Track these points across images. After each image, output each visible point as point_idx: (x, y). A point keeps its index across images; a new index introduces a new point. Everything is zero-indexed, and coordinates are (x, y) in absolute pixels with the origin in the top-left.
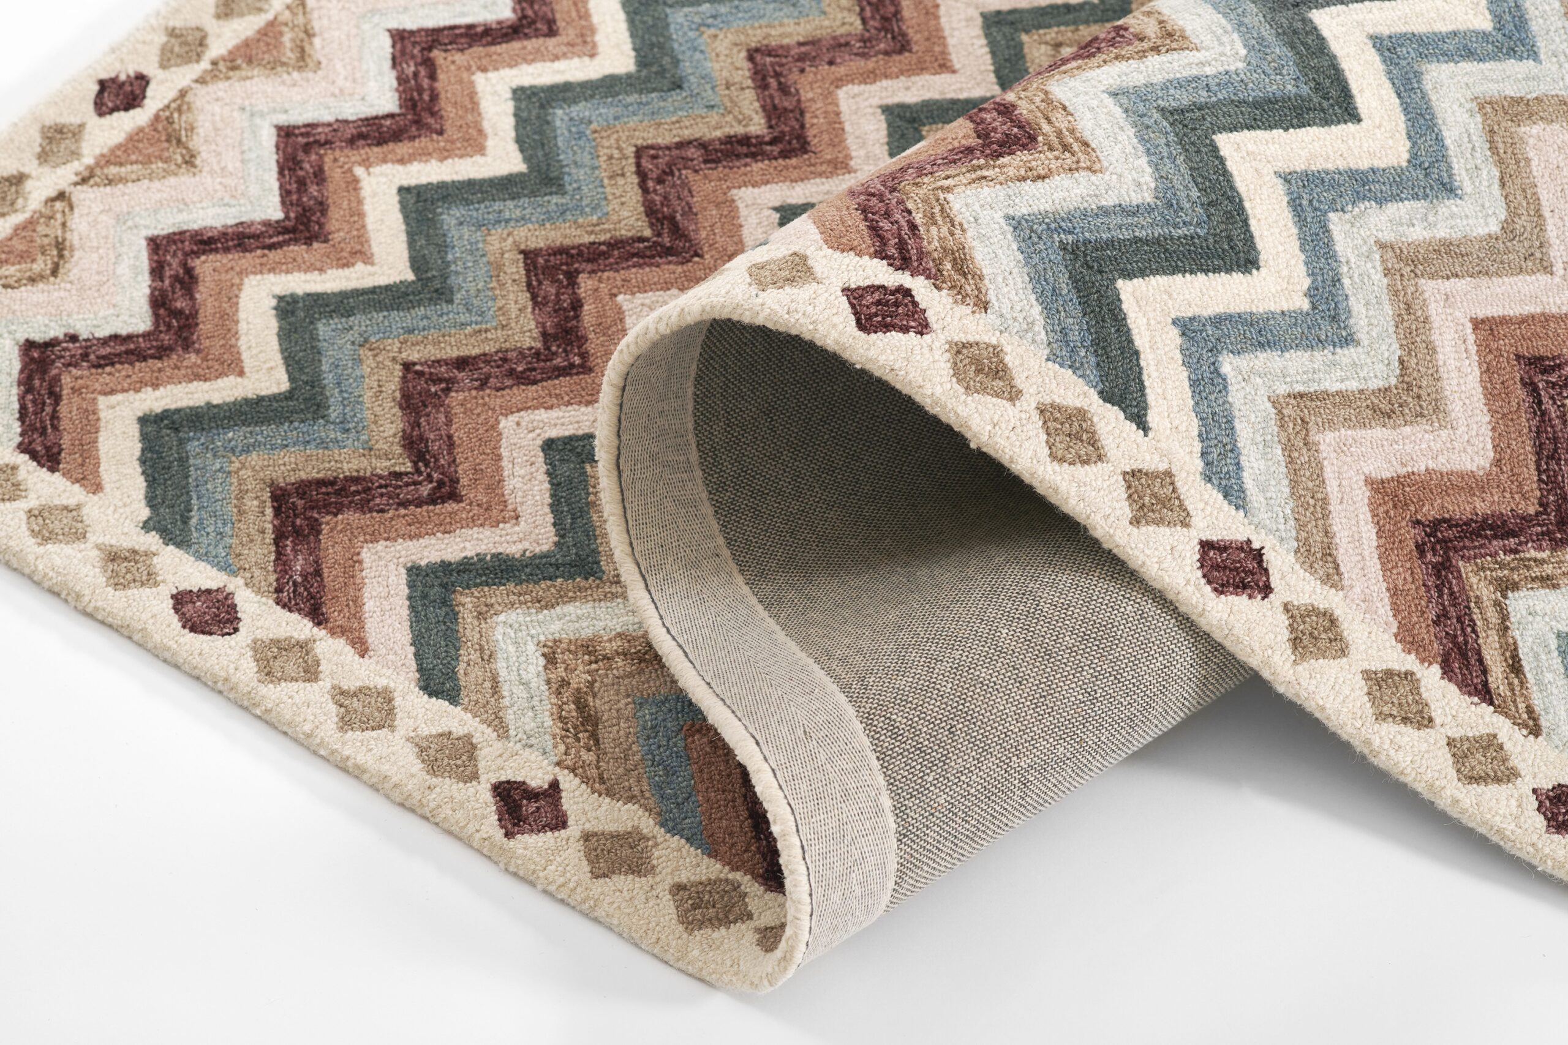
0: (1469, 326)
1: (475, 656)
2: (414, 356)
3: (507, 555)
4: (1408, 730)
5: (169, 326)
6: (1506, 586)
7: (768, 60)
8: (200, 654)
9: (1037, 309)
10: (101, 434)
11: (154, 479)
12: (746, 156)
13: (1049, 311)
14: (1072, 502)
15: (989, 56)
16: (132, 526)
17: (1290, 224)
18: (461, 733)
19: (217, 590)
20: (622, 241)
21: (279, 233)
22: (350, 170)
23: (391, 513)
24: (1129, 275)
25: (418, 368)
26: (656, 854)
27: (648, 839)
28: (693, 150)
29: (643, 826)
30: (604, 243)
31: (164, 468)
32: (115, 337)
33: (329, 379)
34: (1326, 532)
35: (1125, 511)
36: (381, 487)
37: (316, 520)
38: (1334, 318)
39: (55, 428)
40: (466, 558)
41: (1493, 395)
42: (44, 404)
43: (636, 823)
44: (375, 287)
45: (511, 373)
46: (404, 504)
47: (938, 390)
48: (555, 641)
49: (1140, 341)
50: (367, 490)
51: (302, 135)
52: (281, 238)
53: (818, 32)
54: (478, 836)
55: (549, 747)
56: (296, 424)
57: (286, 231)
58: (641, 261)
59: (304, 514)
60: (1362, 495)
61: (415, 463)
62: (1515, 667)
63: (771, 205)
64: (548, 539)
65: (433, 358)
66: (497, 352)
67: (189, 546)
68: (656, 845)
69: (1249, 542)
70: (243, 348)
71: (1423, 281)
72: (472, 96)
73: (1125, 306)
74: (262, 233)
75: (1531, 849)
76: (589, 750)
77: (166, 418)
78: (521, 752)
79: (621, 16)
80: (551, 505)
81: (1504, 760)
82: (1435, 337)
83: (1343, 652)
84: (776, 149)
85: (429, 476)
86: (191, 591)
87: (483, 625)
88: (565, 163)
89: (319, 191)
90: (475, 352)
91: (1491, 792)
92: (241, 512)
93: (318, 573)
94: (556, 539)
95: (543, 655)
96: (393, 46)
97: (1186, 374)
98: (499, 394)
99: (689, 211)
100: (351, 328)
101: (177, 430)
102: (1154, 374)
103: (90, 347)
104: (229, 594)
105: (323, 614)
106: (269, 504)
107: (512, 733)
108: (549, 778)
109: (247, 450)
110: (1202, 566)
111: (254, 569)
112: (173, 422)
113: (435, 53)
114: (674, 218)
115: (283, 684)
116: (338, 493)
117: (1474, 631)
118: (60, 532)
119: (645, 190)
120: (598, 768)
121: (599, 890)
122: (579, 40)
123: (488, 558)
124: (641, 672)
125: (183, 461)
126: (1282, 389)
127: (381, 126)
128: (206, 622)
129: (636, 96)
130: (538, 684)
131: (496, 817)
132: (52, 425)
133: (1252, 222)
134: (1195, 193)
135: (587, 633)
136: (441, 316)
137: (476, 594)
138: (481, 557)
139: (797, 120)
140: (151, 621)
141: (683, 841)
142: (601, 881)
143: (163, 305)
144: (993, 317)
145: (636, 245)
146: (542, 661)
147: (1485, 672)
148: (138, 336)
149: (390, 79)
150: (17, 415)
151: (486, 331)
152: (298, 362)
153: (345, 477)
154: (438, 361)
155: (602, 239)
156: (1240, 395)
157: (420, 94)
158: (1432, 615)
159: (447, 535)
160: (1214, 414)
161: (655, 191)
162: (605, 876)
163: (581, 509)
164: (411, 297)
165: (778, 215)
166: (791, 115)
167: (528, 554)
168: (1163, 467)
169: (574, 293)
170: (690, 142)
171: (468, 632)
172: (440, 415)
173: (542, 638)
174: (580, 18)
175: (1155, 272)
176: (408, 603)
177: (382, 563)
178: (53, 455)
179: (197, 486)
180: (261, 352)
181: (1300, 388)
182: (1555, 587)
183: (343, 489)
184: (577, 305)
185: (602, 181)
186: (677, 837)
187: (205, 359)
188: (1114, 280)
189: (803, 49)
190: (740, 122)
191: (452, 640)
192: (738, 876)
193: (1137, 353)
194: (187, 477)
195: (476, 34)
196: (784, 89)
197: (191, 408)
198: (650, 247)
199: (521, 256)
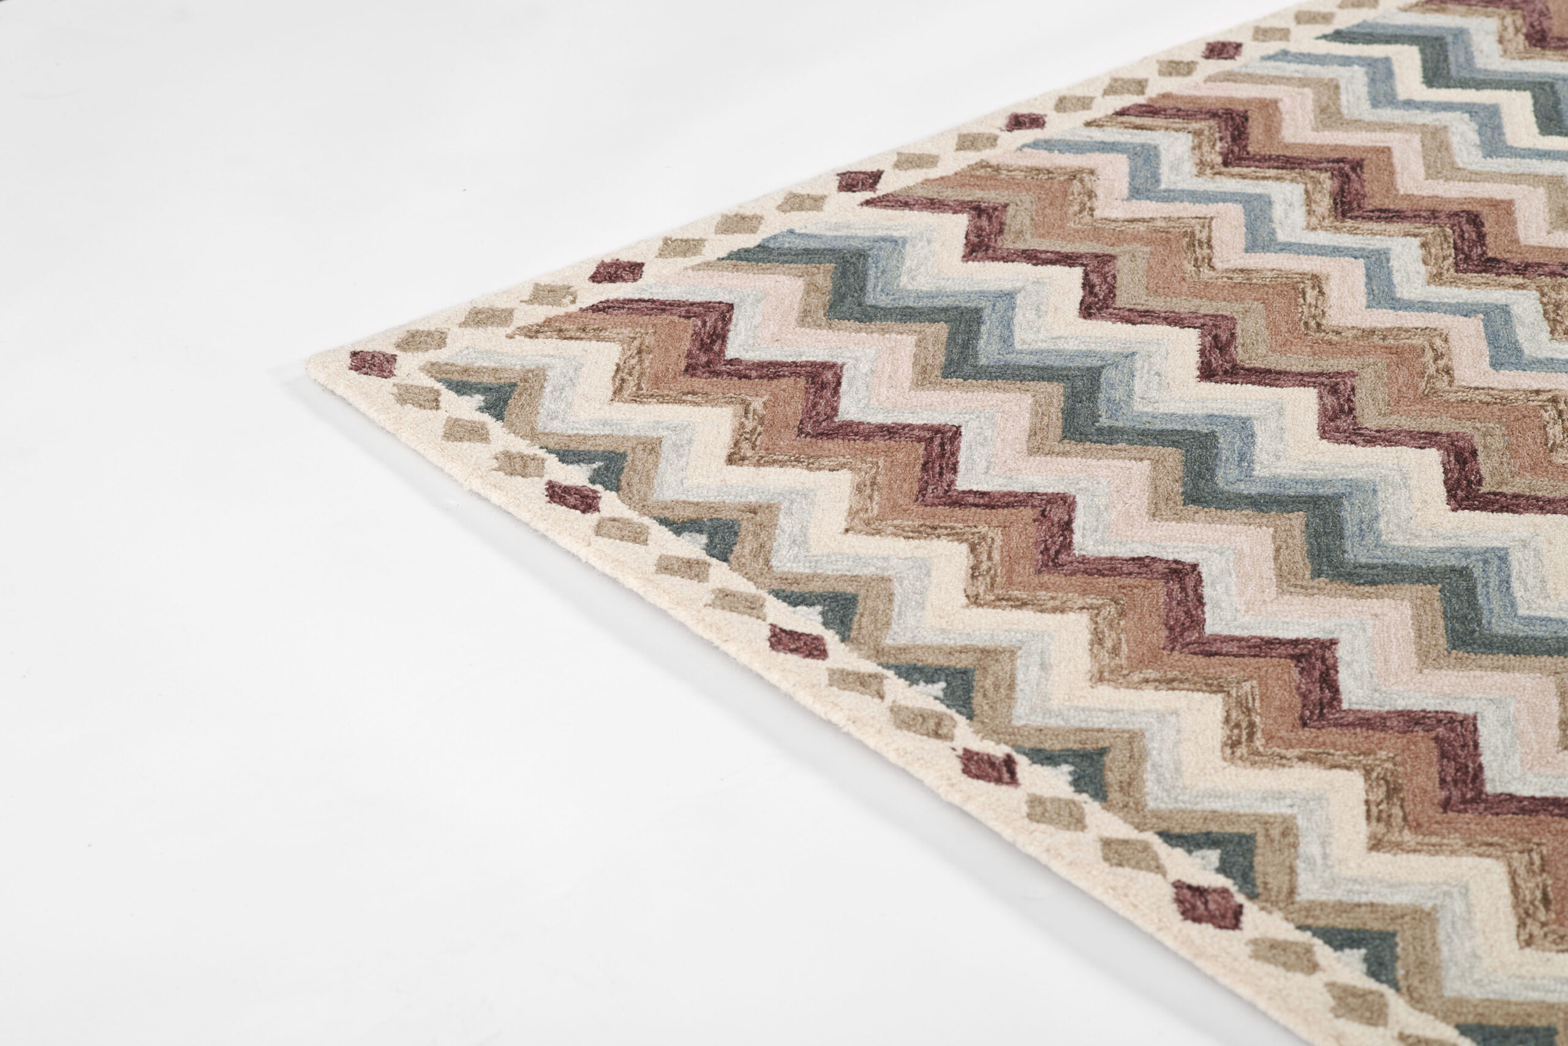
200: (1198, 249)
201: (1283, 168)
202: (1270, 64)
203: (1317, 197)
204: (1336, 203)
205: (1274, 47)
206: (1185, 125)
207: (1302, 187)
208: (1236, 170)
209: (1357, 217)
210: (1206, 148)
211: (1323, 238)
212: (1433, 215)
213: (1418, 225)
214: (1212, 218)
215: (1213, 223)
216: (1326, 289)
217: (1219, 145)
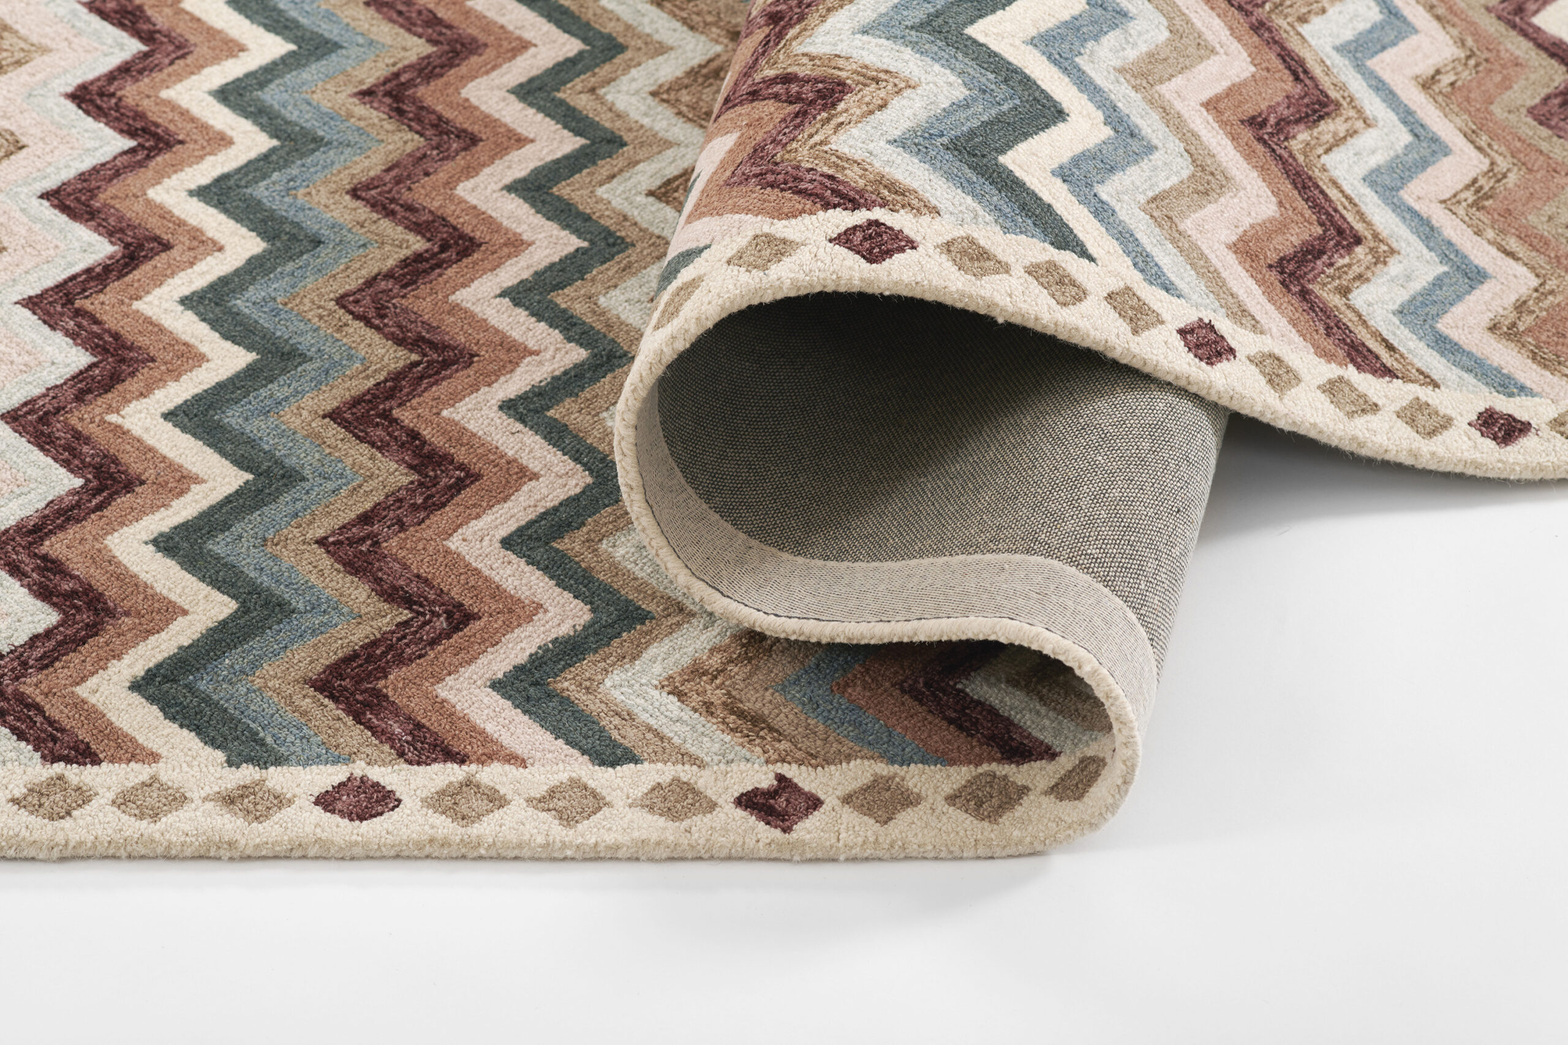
0: (1203, 110)
1: (617, 721)
2: (320, 533)
3: (563, 637)
4: (1369, 417)
5: (78, 609)
6: (1345, 292)
7: (373, 192)
8: (388, 833)
9: (969, 199)
10: (108, 715)
11: (198, 727)
12: (432, 268)
13: (979, 197)
14: (1092, 333)
15: (548, 119)
16: (219, 769)
17: (1061, 76)
18: (668, 780)
19: (349, 779)
20: (400, 373)
21: (94, 496)
22: (103, 421)
23: (432, 654)
24: (1002, 151)
25: (331, 539)
26: (911, 784)
27: (894, 778)
28: (383, 283)
29: (878, 771)
30: (386, 381)
31: (196, 713)
32: (35, 638)
33: (265, 581)
34: (1232, 295)
35: (1124, 327)
36: (399, 639)
37: (374, 689)
38: (1132, 135)
39: (62, 730)
40: (531, 655)
41: (1249, 155)
42: (29, 717)
43: (871, 771)
44: (226, 498)
45: (415, 508)
46: (433, 643)
47: (960, 285)
48: (668, 679)
49: (1046, 197)
50: (391, 647)
51: (28, 413)
52: (99, 499)
53: (391, 157)
54: (761, 844)
55: (748, 755)
56: (275, 627)
57: (98, 491)
58: (432, 380)
59: (356, 689)
60: (1231, 258)
61: (410, 609)
62: (1390, 348)
63: (492, 294)
64: (581, 610)
65: (337, 527)
66: (387, 497)
67: (287, 760)
68: (903, 779)
69: (1201, 320)
70: (165, 592)
71: (1158, 88)
72: (148, 321)
73: (1017, 174)
74: (78, 501)
75: (1500, 465)
76: (780, 741)
77: (155, 675)
78: (729, 769)
79: (212, 211)
80: (558, 585)
81: (1437, 413)
82: (1192, 126)
83: (1298, 379)
84: (451, 254)
85: (433, 613)
86: (327, 792)
87: (599, 696)
88: (286, 337)
89: (93, 448)
90: (368, 506)
91: (1447, 436)
92: (304, 714)
93: (419, 726)
94: (589, 607)
95: (669, 693)
96: (34, 313)
97: (1086, 210)
98: (423, 526)
99: (431, 328)
100: (240, 537)
101: (175, 681)
102: (1070, 218)
103: (22, 655)
104: (361, 778)
105: (458, 753)
106: (321, 697)
107: (707, 759)
108: (772, 776)
109: (255, 665)
110: (1190, 349)
111: (362, 749)
112: (165, 677)
113: (78, 303)
114: (424, 337)
115: (485, 819)
116: (368, 661)
117: (1351, 332)
118: (161, 805)
119: (378, 329)
120: (800, 749)
121: (897, 831)
122: (195, 243)
123: (550, 645)
124: (758, 668)
125: (207, 700)
126: (1142, 199)
127: (93, 378)
128: (366, 807)
129: (291, 264)
130: (687, 714)
131: (762, 823)
132: (56, 730)
133: (1039, 82)
134: (992, 76)
135: (686, 661)
136: (307, 493)
137: (569, 677)
138: (544, 648)
139: (444, 226)
140: (318, 830)
141: (920, 766)
142: (892, 823)
143: (51, 594)
144: (947, 216)
145: (415, 370)
146: (673, 699)
147: (1377, 357)
148: (56, 627)
149: (59, 339)
150: (15, 737)
151: (360, 486)
152: (224, 581)
153: (361, 647)
154: (344, 527)
155: (382, 378)
156: (1124, 212)
157: (101, 339)
158: (1322, 331)
159: (498, 647)
160: (1120, 232)
161: (386, 325)
162: (890, 819)
163: (583, 576)
164: (267, 491)
165: (507, 299)
166: (436, 224)
167: (579, 628)
168: (1122, 285)
169: (402, 427)
170: (375, 278)
171: (592, 707)
172: (391, 565)
173: (656, 682)
174: (179, 226)
175: (1016, 141)
176: (519, 711)
177: (465, 693)
178: (84, 751)
179: (242, 713)
180: (184, 588)
181: (1151, 194)
182: (1368, 280)
183: (370, 656)
184: (414, 435)
185: (333, 337)
186: (912, 765)
187: (139, 615)
188: (996, 159)
189: (393, 173)
190: (401, 247)
191: (582, 717)
192: (985, 768)
193: (1049, 206)
194: (226, 710)
195: (99, 274)
196: (410, 208)
197: (169, 658)
198: (427, 367)
199: (327, 420)
200: (1487, 188)
201: (1317, 187)
202: (1180, 284)
203: (1328, 138)
204: (1321, 118)
205: (1153, 296)
206: (1343, 308)
207: (1325, 159)
208: (1359, 227)
209: (1322, 91)
210: (1356, 270)
211: (1373, 105)
212: (1259, 27)
213: (1284, 35)
214: (1444, 202)
215: (1447, 196)
216: (1431, 72)
217: (1341, 262)
